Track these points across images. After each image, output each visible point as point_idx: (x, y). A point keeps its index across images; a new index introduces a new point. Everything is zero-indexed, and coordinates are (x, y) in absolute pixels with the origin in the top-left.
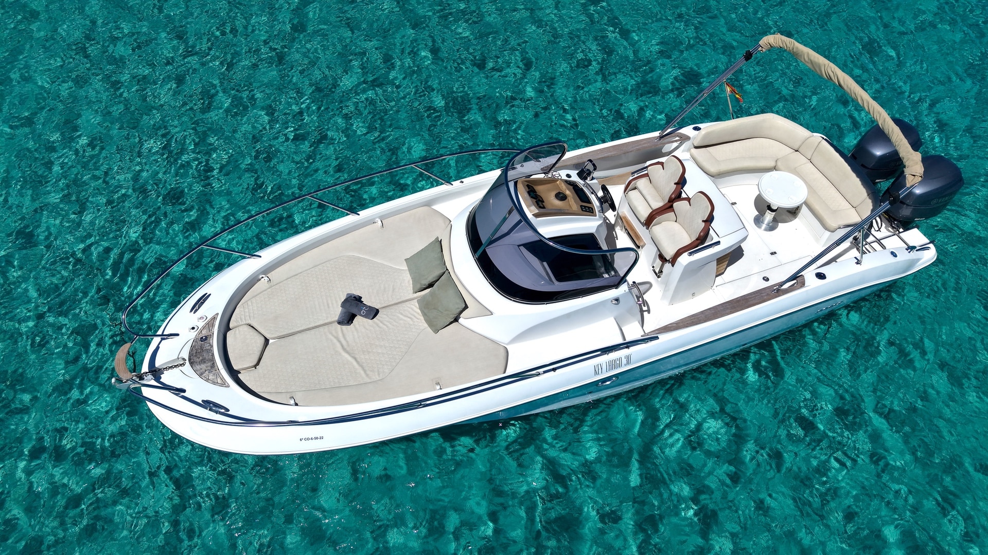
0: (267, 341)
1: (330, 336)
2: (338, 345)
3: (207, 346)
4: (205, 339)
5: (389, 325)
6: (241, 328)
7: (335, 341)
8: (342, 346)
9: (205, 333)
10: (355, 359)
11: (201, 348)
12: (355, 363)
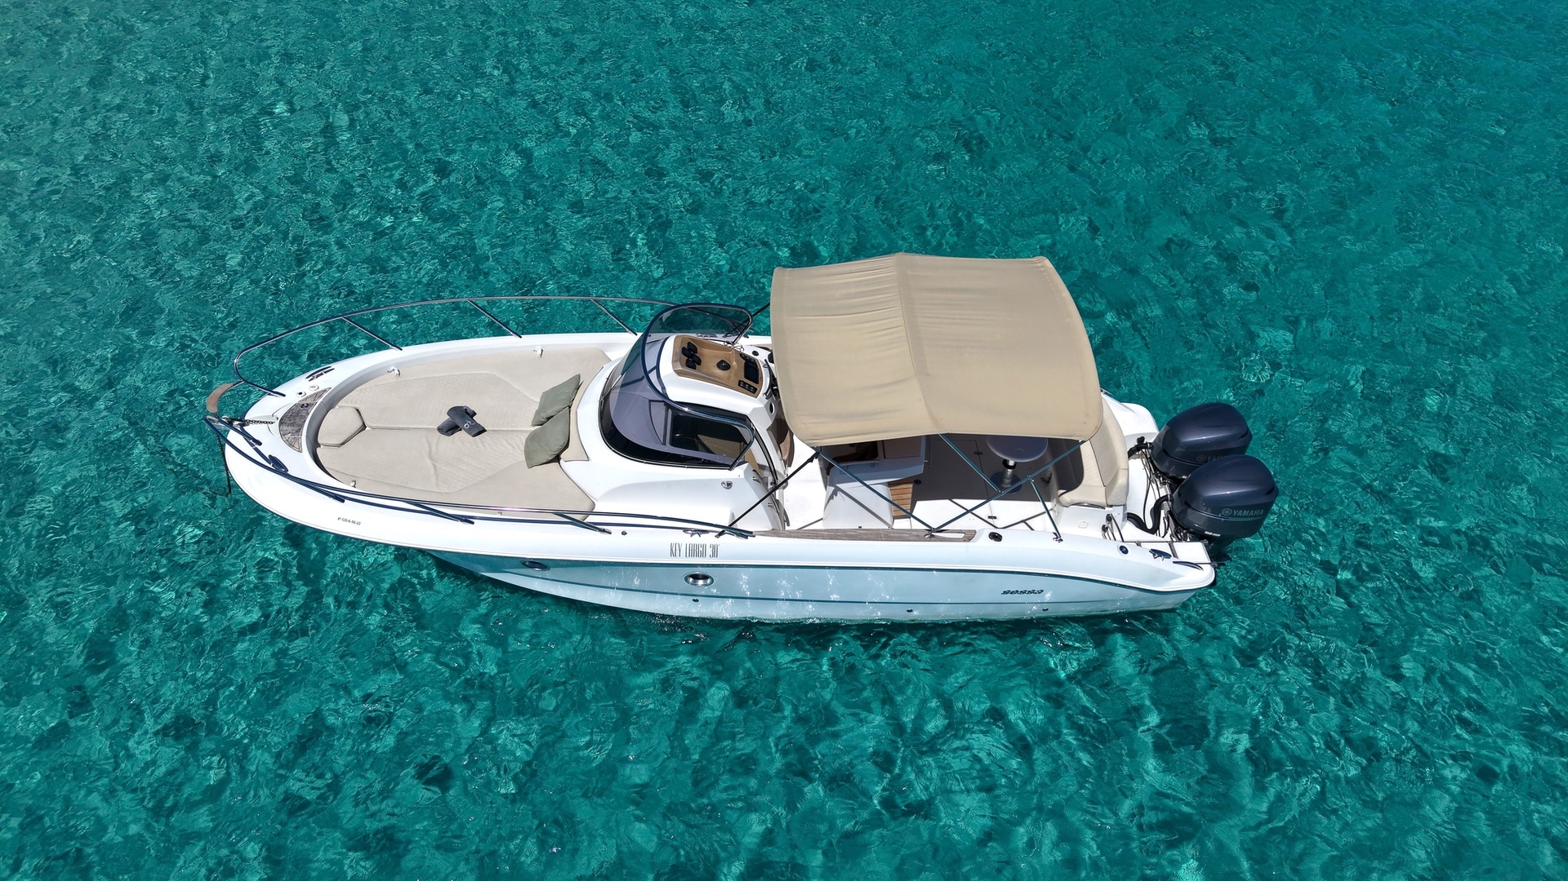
0: (364, 427)
1: (424, 441)
2: (427, 450)
3: (303, 413)
4: (305, 406)
5: (488, 448)
6: (346, 409)
7: (426, 446)
9: (309, 401)
10: (435, 467)
11: (298, 413)
12: (432, 471)
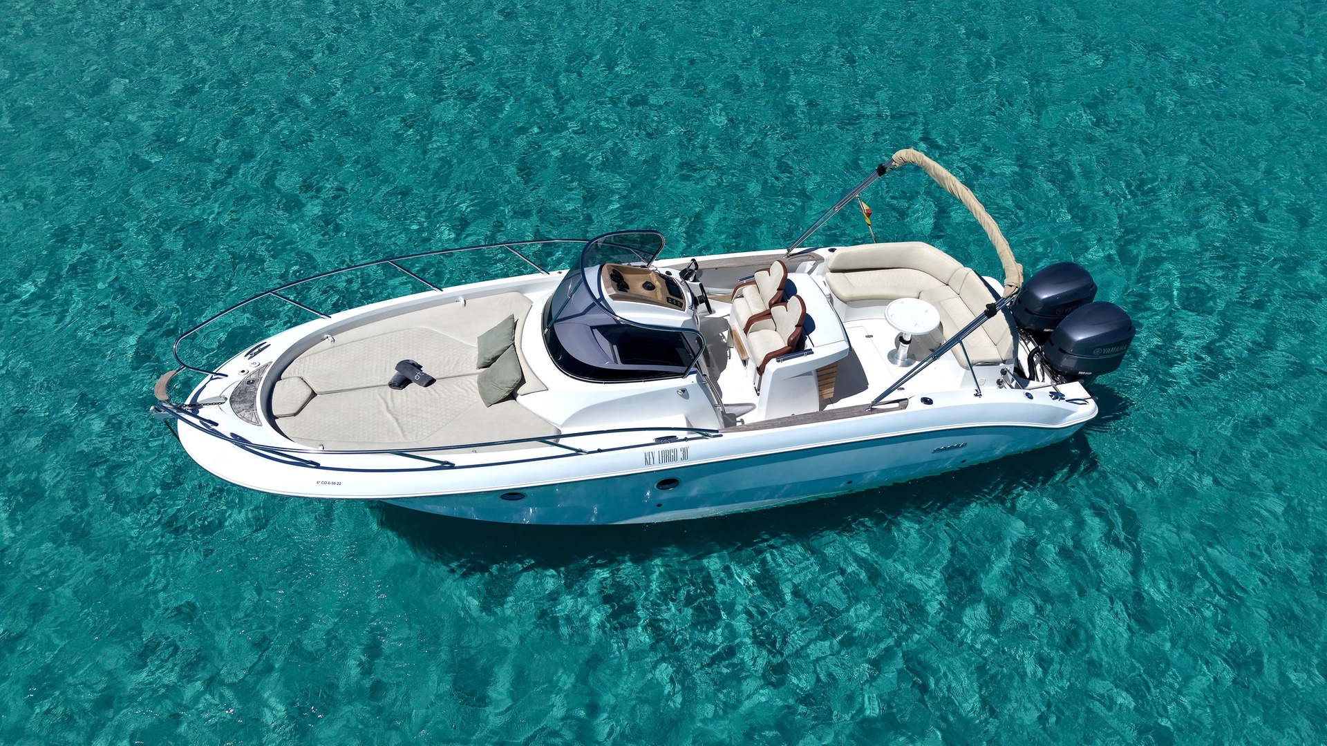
1: (378, 397)
2: (384, 405)
3: (252, 389)
4: (251, 382)
5: (443, 395)
6: (291, 380)
7: (382, 401)
8: (387, 407)
9: (253, 377)
10: (397, 420)
11: (246, 390)
12: (395, 424)
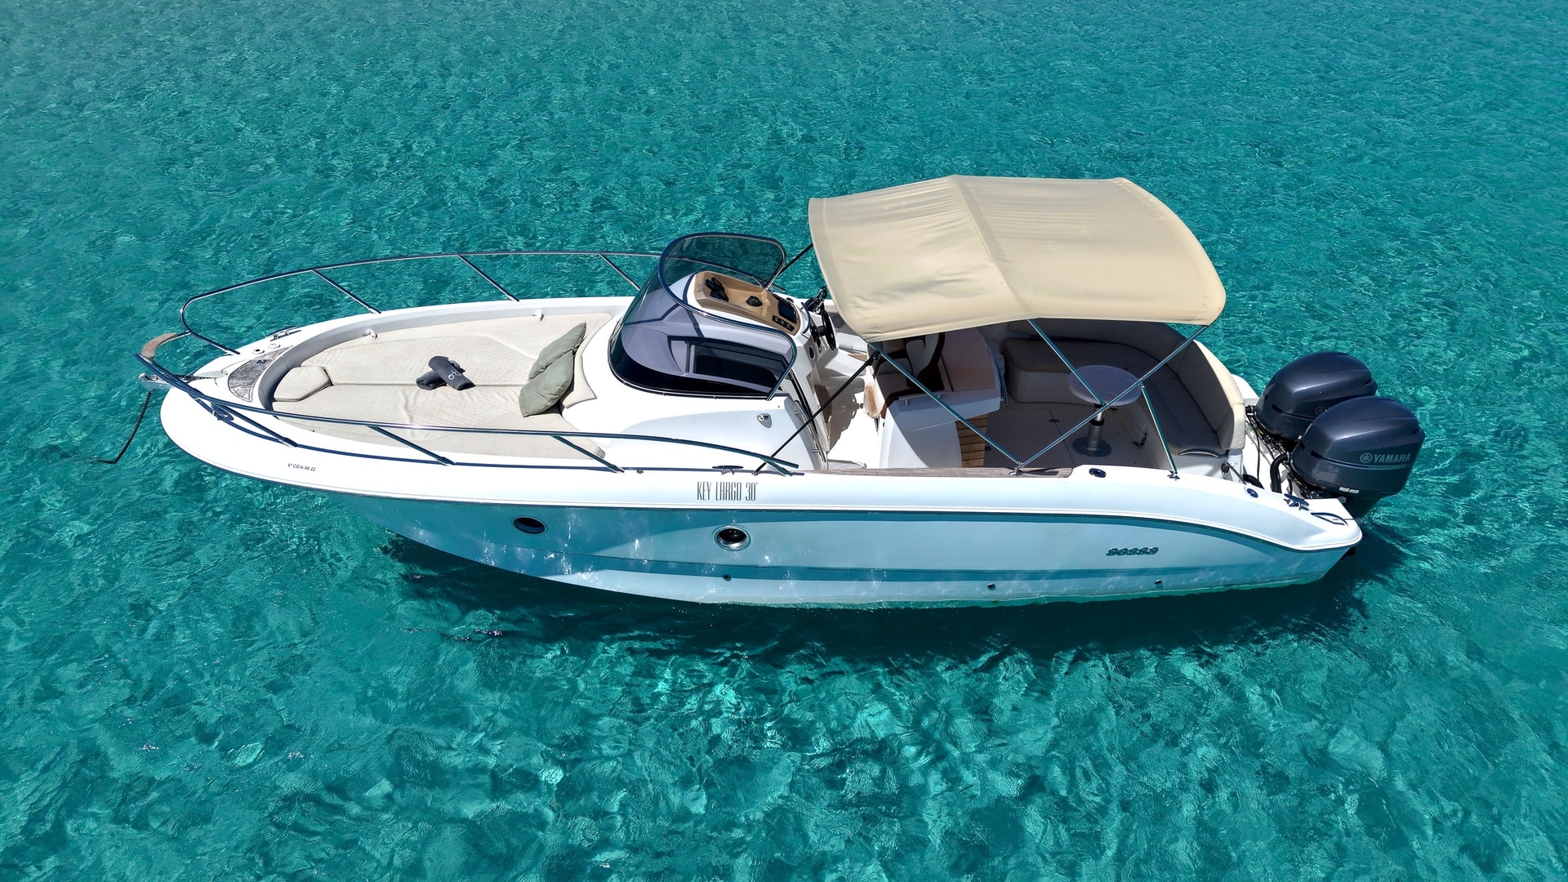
0: (329, 383)
2: (403, 402)
3: (259, 368)
4: (262, 361)
5: (476, 400)
6: (311, 368)
8: (407, 404)
9: (267, 358)
10: (411, 417)
11: (252, 368)
12: (407, 421)
